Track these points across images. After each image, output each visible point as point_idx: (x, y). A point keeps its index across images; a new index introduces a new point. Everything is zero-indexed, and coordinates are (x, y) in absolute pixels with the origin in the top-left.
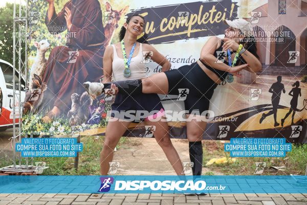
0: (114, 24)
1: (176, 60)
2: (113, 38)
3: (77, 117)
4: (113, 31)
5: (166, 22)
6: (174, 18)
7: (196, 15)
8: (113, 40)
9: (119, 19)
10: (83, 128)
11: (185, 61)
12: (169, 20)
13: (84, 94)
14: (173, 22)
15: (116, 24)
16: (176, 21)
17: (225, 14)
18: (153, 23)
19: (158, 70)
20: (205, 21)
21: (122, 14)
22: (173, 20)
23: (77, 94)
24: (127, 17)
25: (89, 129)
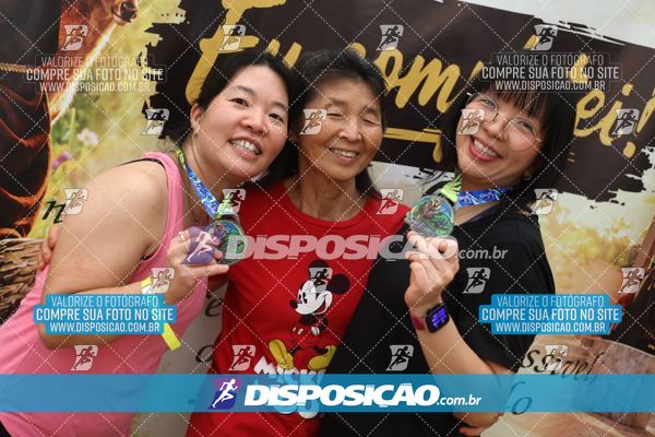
16: (403, 74)
18: (296, 49)
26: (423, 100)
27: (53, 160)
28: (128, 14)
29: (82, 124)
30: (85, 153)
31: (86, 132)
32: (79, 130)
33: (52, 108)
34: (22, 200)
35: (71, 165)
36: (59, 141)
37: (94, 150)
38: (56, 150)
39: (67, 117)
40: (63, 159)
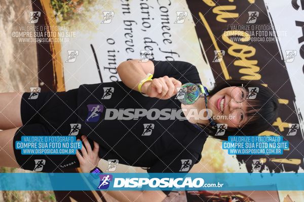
6: (253, 54)
12: (248, 44)
14: (246, 53)
16: (247, 58)
18: (236, 15)
22: (249, 52)
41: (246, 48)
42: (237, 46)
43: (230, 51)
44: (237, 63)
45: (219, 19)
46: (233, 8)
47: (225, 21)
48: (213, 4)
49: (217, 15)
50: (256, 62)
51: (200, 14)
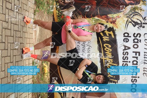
0: (109, 20)
1: (89, 51)
2: (101, 20)
3: (63, 3)
4: (105, 20)
5: (109, 47)
6: (111, 51)
7: (112, 62)
8: (100, 20)
9: (111, 23)
10: (57, 6)
11: (88, 56)
12: (110, 48)
13: (74, 6)
14: (109, 50)
15: (109, 21)
17: (112, 76)
19: (84, 43)
20: (109, 67)
21: (114, 25)
23: (74, 3)
24: (112, 27)
25: (57, 10)
26: (107, 55)
27: (90, 18)
28: (107, 22)
29: (95, 20)
30: (92, 21)
31: (94, 21)
32: (94, 20)
33: (96, 17)
34: (85, 17)
35: (90, 20)
36: (92, 19)
37: (92, 22)
38: (91, 18)
39: (95, 19)
40: (91, 19)
41: (109, 49)
42: (107, 48)
43: (105, 49)
44: (106, 52)
45: (104, 40)
46: (108, 38)
47: (105, 41)
48: (103, 36)
49: (103, 39)
50: (111, 53)
51: (99, 37)
